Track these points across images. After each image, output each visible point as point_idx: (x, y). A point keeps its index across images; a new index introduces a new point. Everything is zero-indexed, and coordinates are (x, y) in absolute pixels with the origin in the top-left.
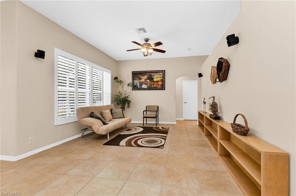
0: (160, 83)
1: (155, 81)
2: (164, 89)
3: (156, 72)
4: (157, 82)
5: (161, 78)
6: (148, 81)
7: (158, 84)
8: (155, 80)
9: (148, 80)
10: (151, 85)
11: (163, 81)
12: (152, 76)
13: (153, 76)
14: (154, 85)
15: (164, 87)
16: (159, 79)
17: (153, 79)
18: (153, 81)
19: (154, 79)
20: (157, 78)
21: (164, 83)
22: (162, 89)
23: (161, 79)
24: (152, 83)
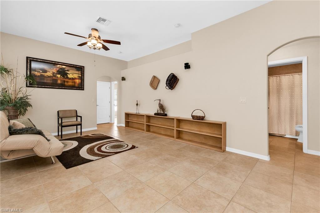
0: (78, 81)
1: (71, 78)
2: (83, 89)
3: (72, 65)
4: (73, 79)
5: (79, 75)
6: (59, 76)
7: (75, 83)
8: (70, 76)
9: (58, 74)
10: (64, 82)
11: (82, 78)
12: (66, 71)
13: (68, 71)
14: (69, 83)
15: (83, 86)
16: (76, 76)
17: (66, 74)
18: (68, 78)
19: (68, 75)
20: (73, 74)
21: (83, 82)
22: (81, 89)
23: (79, 77)
24: (66, 80)
